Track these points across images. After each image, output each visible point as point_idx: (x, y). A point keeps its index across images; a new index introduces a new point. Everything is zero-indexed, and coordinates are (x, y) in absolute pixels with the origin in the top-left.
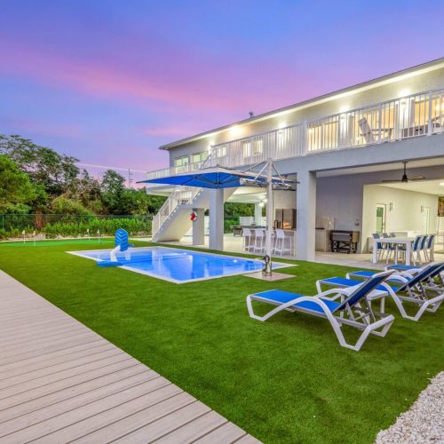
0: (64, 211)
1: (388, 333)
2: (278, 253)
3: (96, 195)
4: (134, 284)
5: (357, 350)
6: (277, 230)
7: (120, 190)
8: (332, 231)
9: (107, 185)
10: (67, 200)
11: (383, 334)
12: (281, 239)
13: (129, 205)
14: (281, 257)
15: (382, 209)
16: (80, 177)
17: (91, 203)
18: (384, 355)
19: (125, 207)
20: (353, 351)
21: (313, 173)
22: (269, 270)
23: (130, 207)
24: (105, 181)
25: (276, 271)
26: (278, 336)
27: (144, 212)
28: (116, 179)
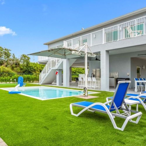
0: (3, 72)
1: (139, 122)
2: (93, 88)
3: (17, 65)
4: (22, 100)
5: (122, 130)
6: (93, 78)
7: (28, 63)
8: (117, 78)
9: (22, 61)
10: (4, 67)
11: (137, 122)
12: (94, 82)
13: (32, 69)
14: (94, 90)
15: (139, 68)
16: (11, 57)
17: (15, 69)
18: (136, 133)
19: (30, 70)
20: (120, 131)
21: (107, 51)
22: (86, 94)
23: (32, 70)
24: (22, 59)
25: (90, 95)
26: (83, 124)
27: (38, 73)
28: (26, 58)
